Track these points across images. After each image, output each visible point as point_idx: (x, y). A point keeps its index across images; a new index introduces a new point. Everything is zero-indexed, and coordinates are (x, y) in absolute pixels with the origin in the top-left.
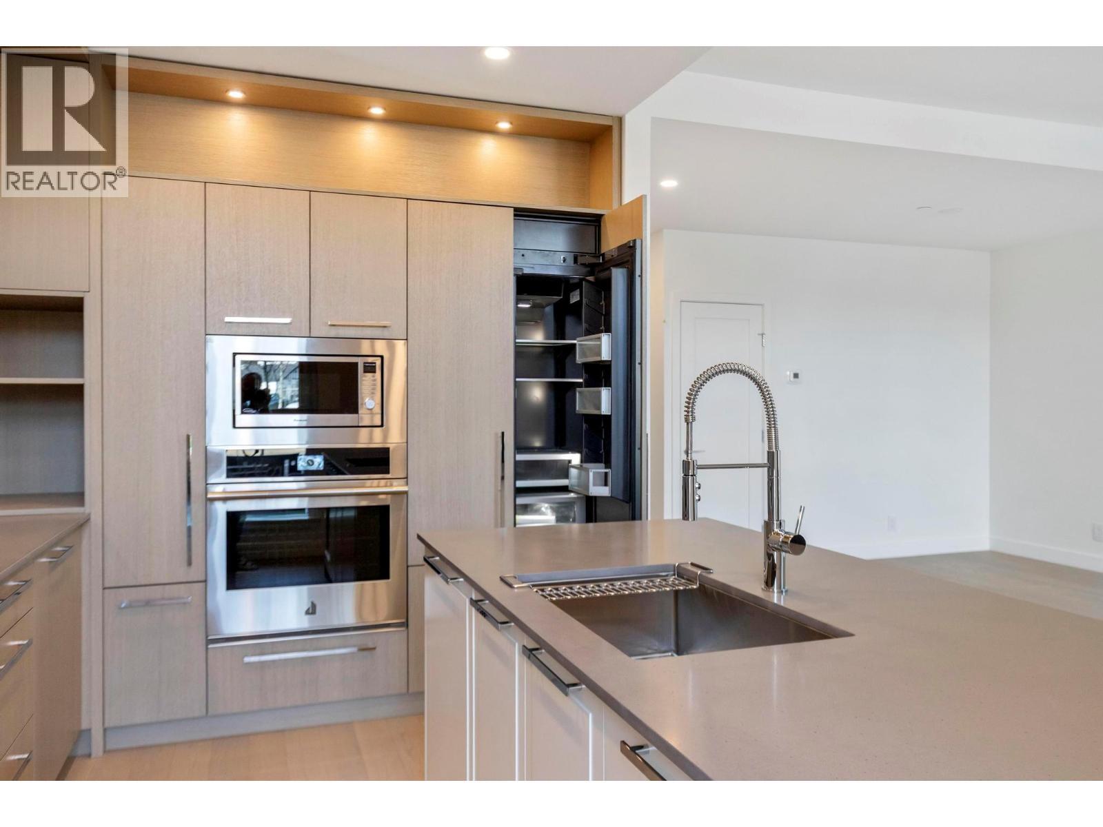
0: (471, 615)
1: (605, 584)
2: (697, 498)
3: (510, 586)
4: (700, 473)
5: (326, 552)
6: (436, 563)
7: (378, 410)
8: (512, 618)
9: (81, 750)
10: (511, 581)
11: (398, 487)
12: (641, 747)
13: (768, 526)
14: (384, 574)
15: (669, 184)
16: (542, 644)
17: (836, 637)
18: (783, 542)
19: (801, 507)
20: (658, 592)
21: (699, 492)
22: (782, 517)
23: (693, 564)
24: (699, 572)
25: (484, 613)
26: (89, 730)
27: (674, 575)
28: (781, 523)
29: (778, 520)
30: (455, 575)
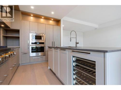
7: (43, 39)
9: (19, 65)
11: (45, 45)
14: (44, 52)
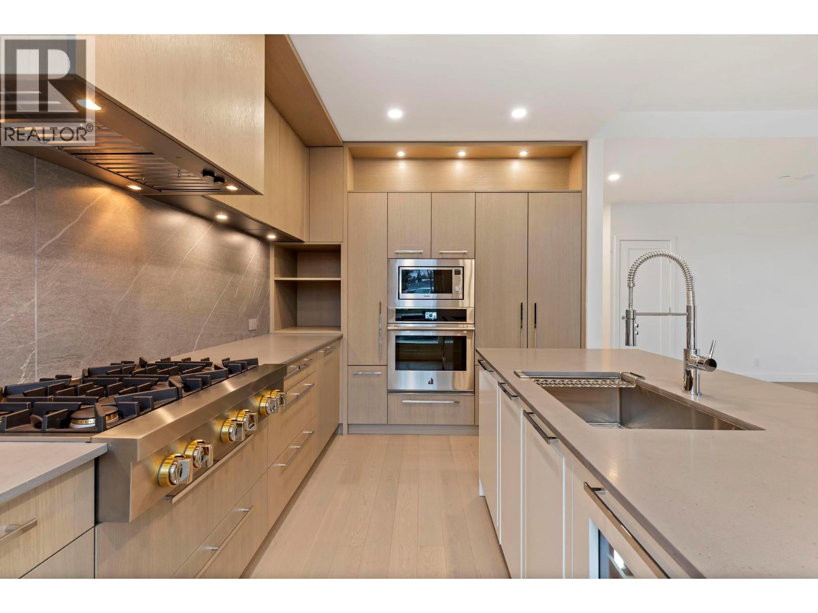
0: (499, 390)
1: (575, 381)
2: (636, 332)
3: (519, 376)
4: (638, 318)
5: (443, 358)
6: (483, 363)
7: (461, 292)
8: (518, 395)
9: (339, 432)
10: (519, 374)
11: (471, 327)
12: (599, 489)
13: (687, 352)
14: (464, 369)
15: (614, 177)
16: (534, 411)
17: (749, 430)
18: (699, 363)
19: (713, 341)
20: (608, 388)
21: (637, 329)
22: (698, 347)
23: (631, 373)
24: (636, 378)
25: (505, 391)
26: (342, 424)
27: (619, 379)
28: (696, 351)
29: (694, 349)
30: (492, 370)
